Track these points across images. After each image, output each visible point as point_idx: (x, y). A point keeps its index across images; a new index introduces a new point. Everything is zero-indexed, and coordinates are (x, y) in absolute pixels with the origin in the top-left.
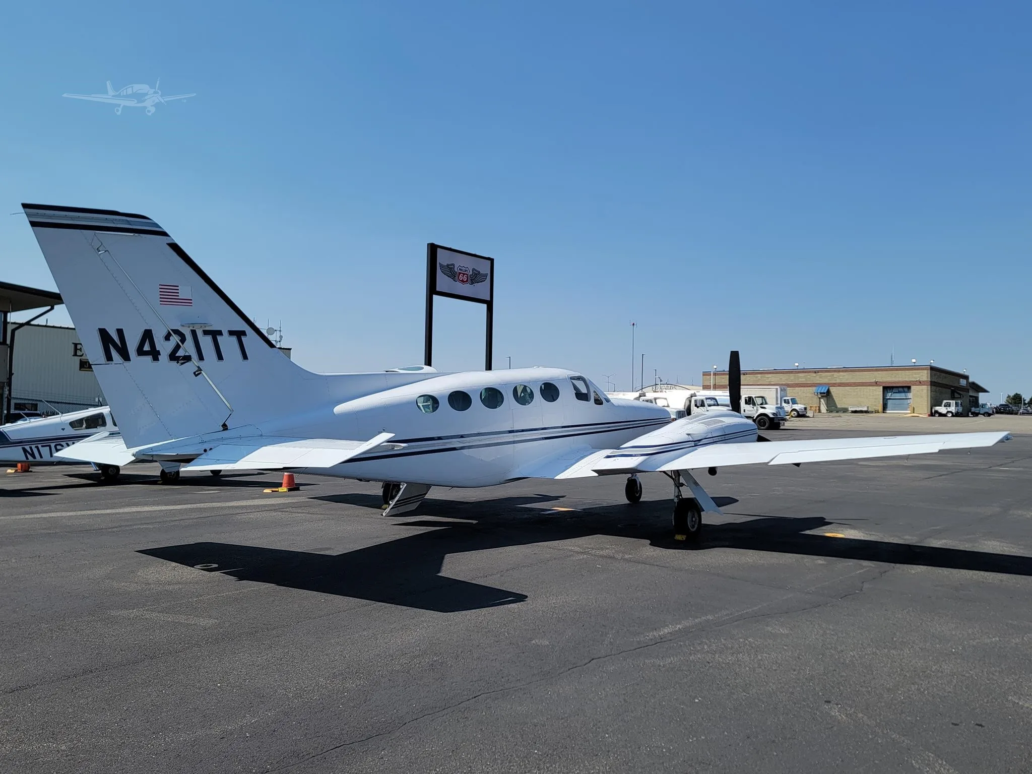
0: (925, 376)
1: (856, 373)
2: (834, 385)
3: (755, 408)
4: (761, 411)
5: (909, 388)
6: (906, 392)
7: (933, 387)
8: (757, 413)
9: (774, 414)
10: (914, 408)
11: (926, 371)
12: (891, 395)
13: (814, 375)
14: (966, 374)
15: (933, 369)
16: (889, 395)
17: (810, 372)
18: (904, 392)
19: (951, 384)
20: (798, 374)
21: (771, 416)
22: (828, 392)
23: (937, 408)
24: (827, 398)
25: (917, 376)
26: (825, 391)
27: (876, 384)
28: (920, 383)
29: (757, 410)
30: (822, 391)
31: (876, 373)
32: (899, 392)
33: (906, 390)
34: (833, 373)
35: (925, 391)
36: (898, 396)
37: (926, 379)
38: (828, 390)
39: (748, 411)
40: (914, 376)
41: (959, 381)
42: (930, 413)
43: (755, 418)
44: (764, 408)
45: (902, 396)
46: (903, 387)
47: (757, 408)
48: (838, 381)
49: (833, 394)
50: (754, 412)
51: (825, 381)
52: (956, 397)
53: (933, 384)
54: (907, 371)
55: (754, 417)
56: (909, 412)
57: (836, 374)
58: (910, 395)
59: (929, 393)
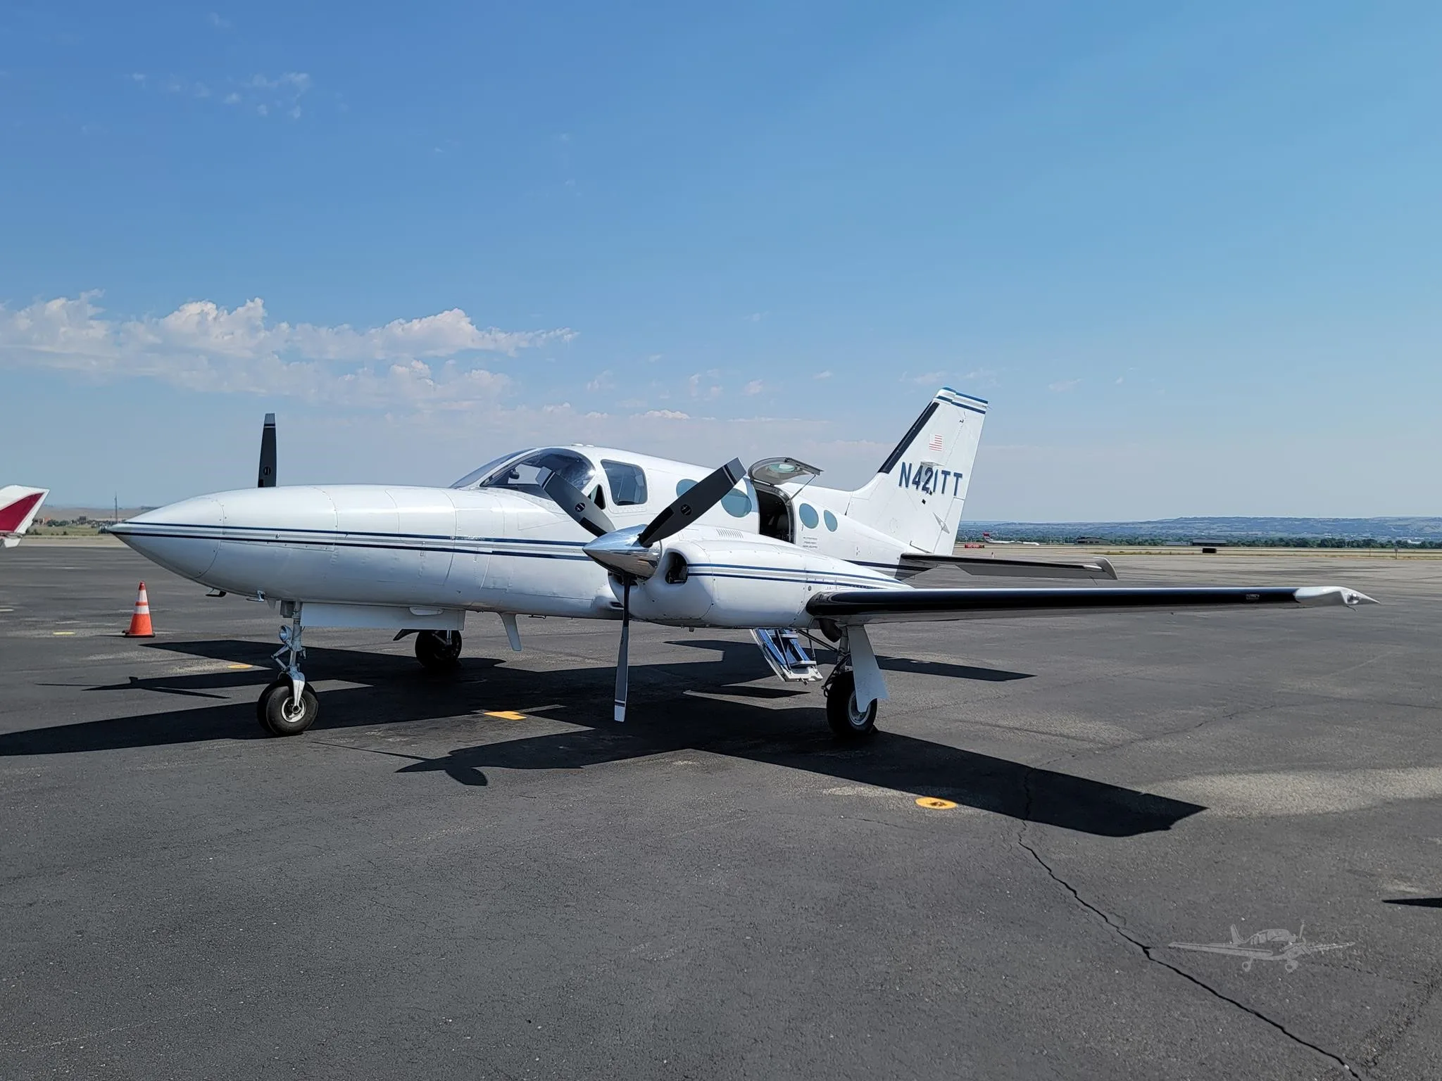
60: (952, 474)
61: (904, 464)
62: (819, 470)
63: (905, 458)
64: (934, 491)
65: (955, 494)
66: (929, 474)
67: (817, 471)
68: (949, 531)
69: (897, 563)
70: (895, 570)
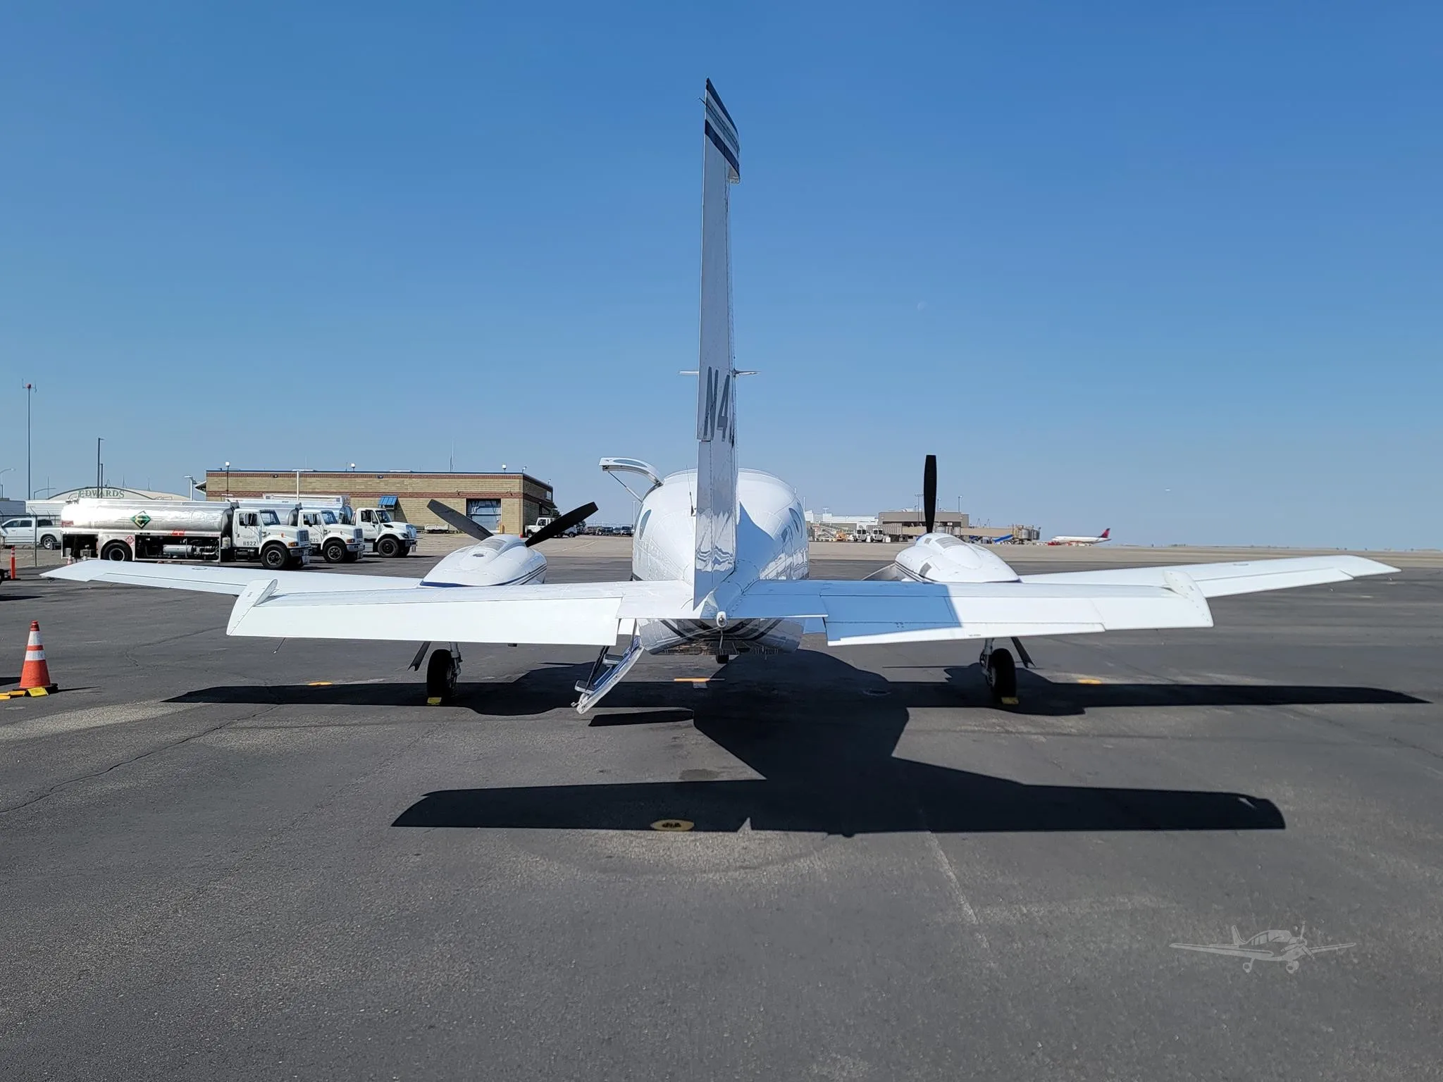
0: (517, 486)
1: (434, 480)
2: (405, 495)
3: (377, 526)
4: (386, 531)
5: (498, 501)
6: (494, 507)
7: (525, 501)
8: (379, 534)
9: (404, 535)
10: (503, 527)
11: (518, 480)
12: (476, 510)
13: (377, 480)
14: (550, 484)
15: (526, 478)
16: (474, 510)
17: (370, 476)
18: (493, 506)
19: (538, 497)
20: (356, 479)
21: (401, 538)
22: (397, 503)
23: (530, 527)
24: (395, 513)
25: (508, 486)
26: (393, 504)
27: (459, 495)
28: (511, 495)
29: (380, 530)
30: (389, 504)
31: (459, 481)
32: (487, 506)
33: (494, 503)
34: (403, 479)
35: (517, 506)
36: (484, 511)
37: (518, 491)
38: (397, 501)
39: (366, 530)
40: (505, 486)
41: (545, 493)
42: (522, 534)
43: (376, 541)
44: (391, 527)
45: (490, 511)
46: (490, 500)
47: (380, 526)
48: (410, 490)
49: (402, 507)
50: (375, 532)
51: (393, 489)
52: (543, 513)
53: (526, 497)
54: (496, 480)
55: (375, 539)
56: (499, 531)
57: (407, 481)
58: (499, 511)
59: (522, 508)
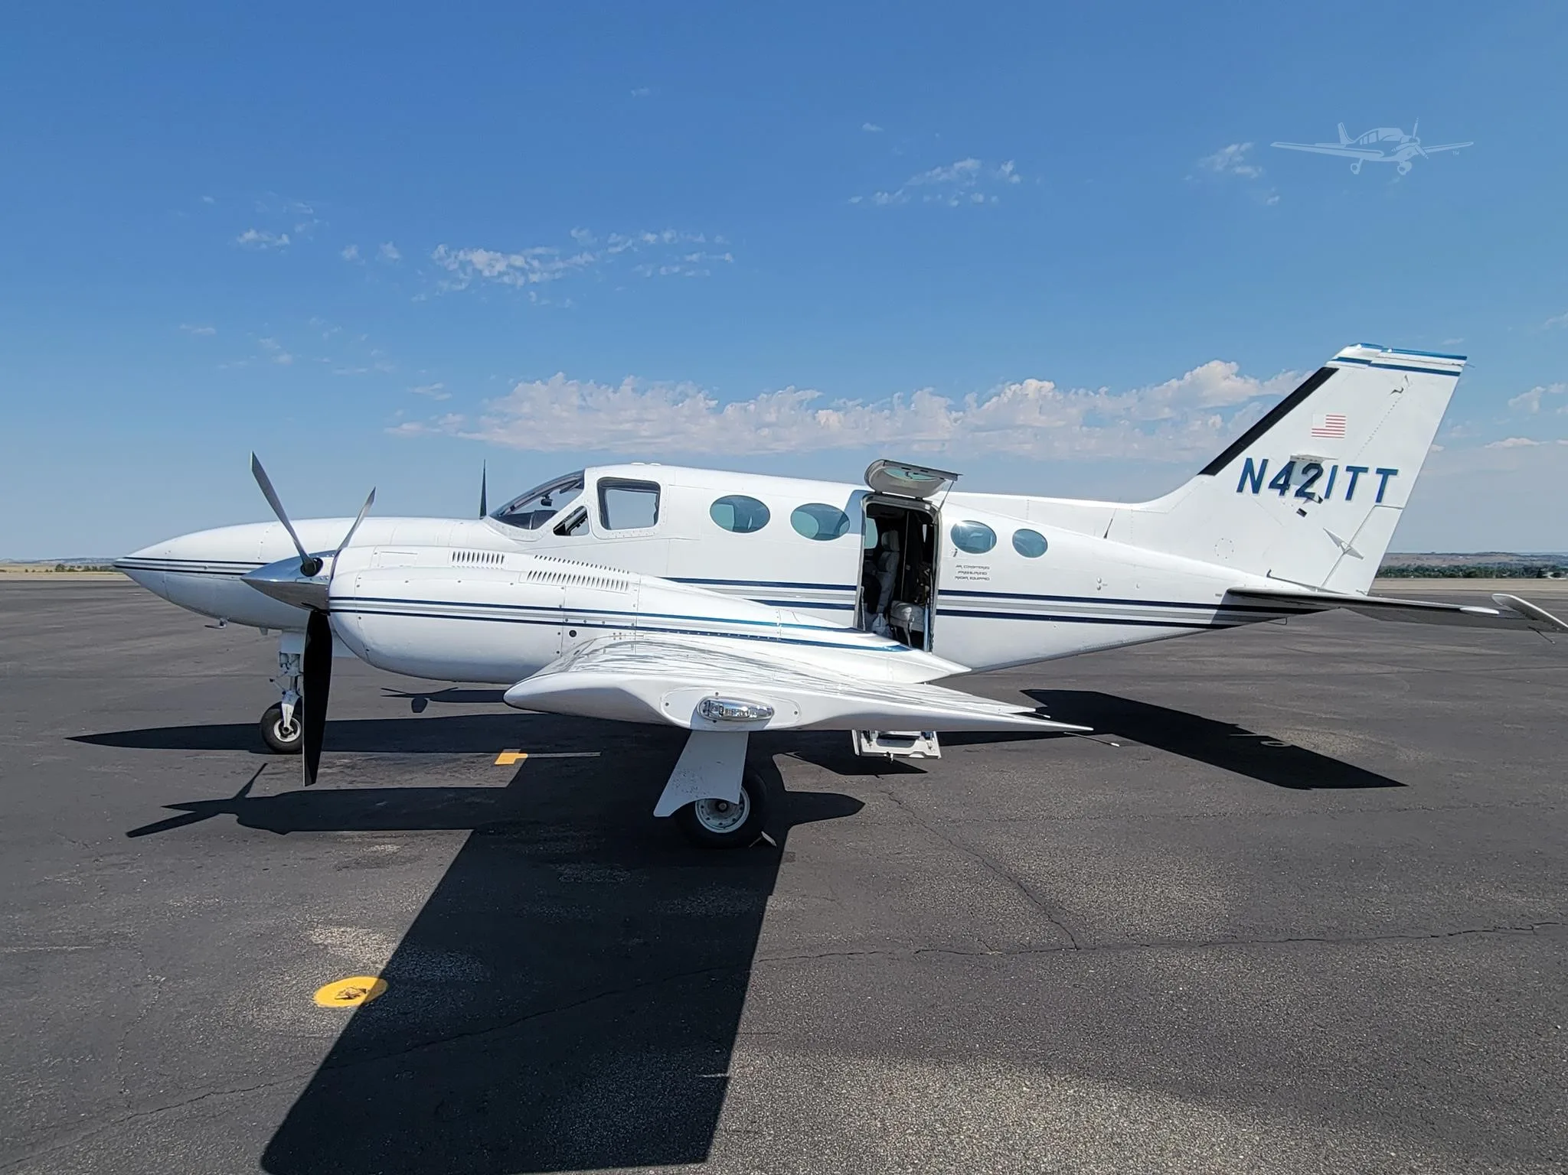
60: (1372, 471)
61: (1249, 462)
62: (957, 475)
63: (1254, 452)
64: (1327, 496)
65: (1379, 499)
66: (1312, 473)
67: (954, 476)
68: (1361, 554)
69: (1218, 601)
70: (1214, 612)
